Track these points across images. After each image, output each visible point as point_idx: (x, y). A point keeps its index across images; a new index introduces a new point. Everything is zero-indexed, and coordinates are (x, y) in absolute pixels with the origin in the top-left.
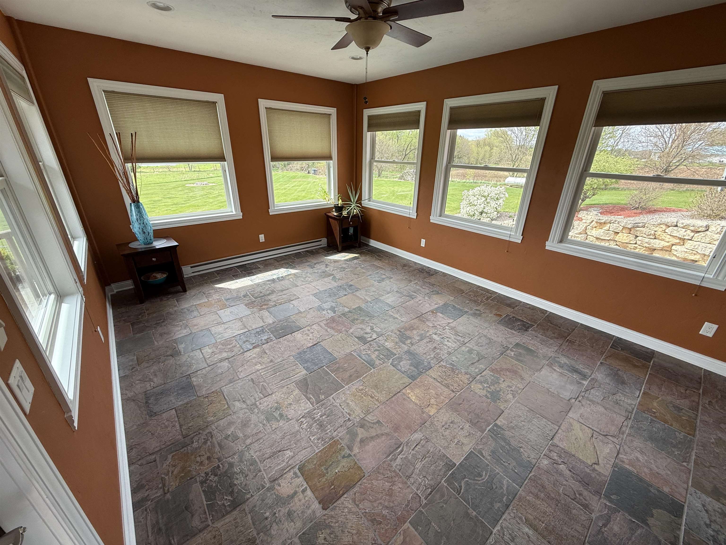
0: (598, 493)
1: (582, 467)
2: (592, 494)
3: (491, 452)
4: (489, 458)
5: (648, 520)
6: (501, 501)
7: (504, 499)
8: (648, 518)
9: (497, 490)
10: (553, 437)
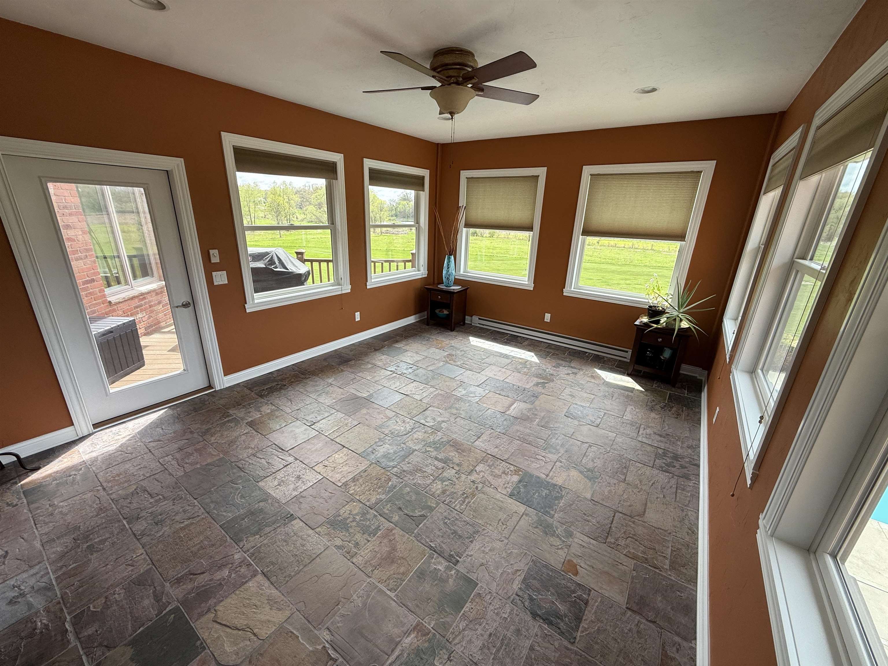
0: (185, 602)
1: (218, 596)
2: (186, 594)
3: (262, 508)
4: (257, 506)
5: (132, 648)
6: (214, 508)
7: (215, 511)
8: (133, 650)
9: (225, 507)
10: (265, 576)
